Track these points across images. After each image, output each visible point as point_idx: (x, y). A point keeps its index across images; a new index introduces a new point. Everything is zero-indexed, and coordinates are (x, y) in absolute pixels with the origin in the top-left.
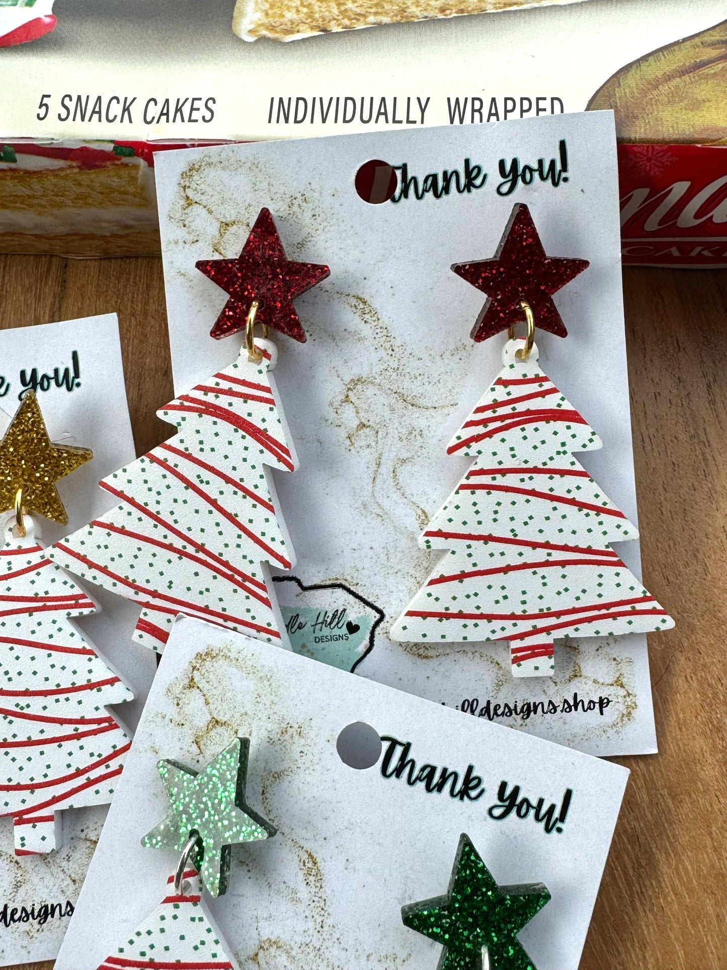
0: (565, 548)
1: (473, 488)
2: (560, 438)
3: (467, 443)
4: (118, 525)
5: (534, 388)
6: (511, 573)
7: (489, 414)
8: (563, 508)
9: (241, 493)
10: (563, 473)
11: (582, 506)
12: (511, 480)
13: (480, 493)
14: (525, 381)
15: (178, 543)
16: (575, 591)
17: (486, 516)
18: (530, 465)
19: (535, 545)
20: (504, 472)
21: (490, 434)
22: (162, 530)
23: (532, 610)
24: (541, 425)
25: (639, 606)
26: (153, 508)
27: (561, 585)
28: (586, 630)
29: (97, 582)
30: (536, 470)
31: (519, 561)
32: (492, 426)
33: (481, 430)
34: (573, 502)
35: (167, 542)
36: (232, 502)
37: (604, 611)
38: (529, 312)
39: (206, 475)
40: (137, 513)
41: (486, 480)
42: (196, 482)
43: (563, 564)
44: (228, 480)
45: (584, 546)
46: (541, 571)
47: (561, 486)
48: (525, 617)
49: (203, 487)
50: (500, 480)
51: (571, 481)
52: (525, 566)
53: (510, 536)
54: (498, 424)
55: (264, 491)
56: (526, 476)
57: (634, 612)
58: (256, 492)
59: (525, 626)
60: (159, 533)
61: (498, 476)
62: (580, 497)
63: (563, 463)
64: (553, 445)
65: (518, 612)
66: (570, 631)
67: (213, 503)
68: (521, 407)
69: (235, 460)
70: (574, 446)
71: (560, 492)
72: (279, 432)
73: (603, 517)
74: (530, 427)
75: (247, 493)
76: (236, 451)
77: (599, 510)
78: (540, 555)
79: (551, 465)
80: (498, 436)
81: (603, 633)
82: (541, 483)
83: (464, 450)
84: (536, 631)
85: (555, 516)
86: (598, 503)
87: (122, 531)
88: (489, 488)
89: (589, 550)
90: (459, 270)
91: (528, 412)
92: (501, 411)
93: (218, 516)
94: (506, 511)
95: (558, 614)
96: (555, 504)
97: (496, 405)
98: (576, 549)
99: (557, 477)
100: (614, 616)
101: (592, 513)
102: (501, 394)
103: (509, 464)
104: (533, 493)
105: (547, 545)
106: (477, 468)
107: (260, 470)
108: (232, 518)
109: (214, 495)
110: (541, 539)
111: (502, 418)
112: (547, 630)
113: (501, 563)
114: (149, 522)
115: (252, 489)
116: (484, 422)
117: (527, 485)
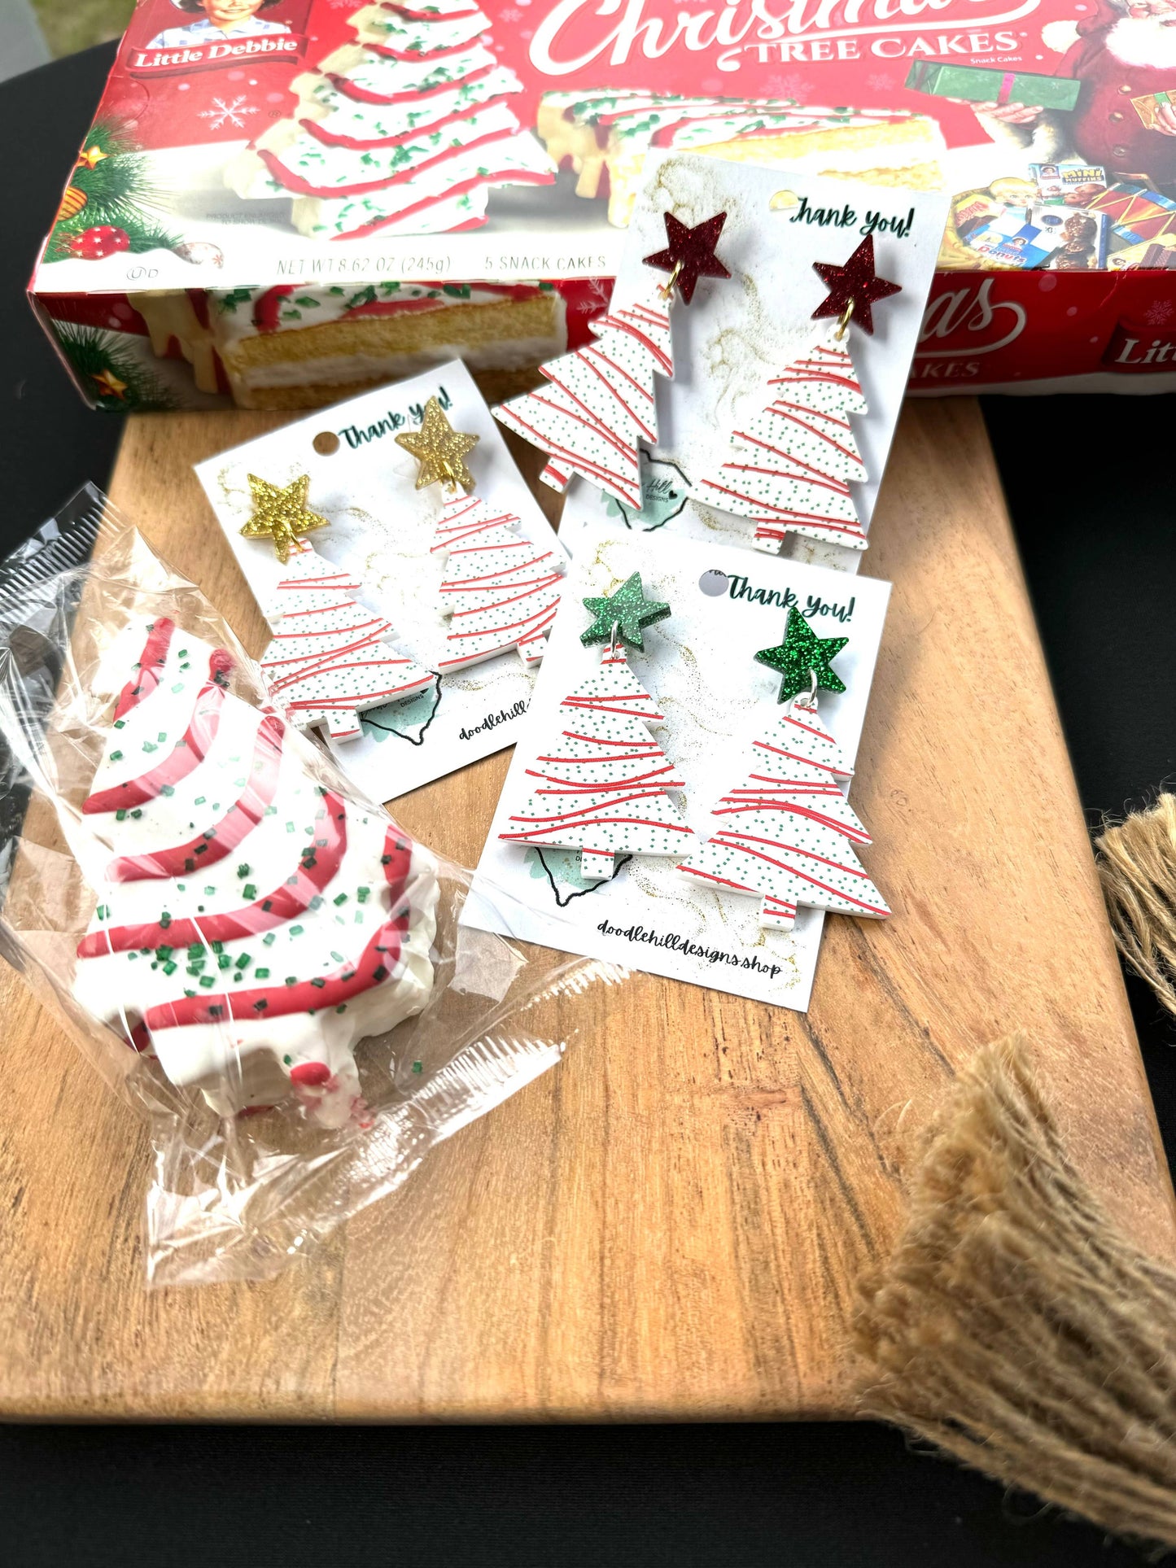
0: (818, 472)
1: (775, 412)
2: (842, 399)
3: (783, 381)
4: (546, 398)
5: (838, 360)
6: (776, 477)
7: (803, 367)
8: (826, 445)
9: (633, 387)
10: (835, 421)
11: (839, 447)
12: (801, 415)
13: (778, 417)
14: (834, 353)
15: (585, 416)
16: (812, 503)
17: (776, 433)
18: (816, 410)
19: (799, 463)
20: (798, 408)
21: (799, 380)
22: (576, 406)
23: (781, 506)
24: (834, 385)
25: (850, 527)
26: (572, 390)
27: (806, 495)
28: (810, 532)
29: (523, 436)
30: (818, 414)
31: (785, 470)
32: (802, 375)
33: (794, 375)
34: (834, 443)
35: (577, 414)
36: (628, 392)
37: (825, 523)
38: (851, 308)
39: (613, 371)
40: (561, 391)
41: (785, 409)
42: (605, 375)
43: (813, 482)
44: (627, 377)
45: (830, 474)
46: (796, 482)
47: (831, 430)
48: (774, 509)
49: (609, 380)
50: (794, 413)
51: (838, 429)
52: (787, 475)
53: (786, 452)
54: (806, 375)
55: (649, 388)
56: (811, 416)
57: (845, 530)
58: (644, 388)
59: (772, 515)
60: (573, 407)
61: (793, 410)
62: (840, 441)
63: (837, 415)
64: (836, 401)
65: (771, 505)
66: (799, 529)
67: (614, 391)
68: (825, 369)
69: (635, 364)
70: (849, 407)
71: (828, 434)
72: (667, 349)
73: (850, 460)
74: (826, 384)
75: (637, 386)
76: (636, 360)
77: (849, 454)
78: (799, 471)
79: (829, 414)
80: (803, 383)
81: (820, 537)
82: (819, 423)
83: (779, 385)
84: (777, 520)
85: (819, 449)
86: (850, 449)
87: (549, 402)
88: (785, 415)
89: (832, 479)
90: (817, 266)
91: (828, 374)
92: (812, 368)
93: (615, 401)
94: (789, 434)
95: (796, 514)
96: (822, 440)
97: (810, 362)
98: (824, 475)
99: (830, 423)
100: (832, 528)
101: (844, 455)
102: (816, 356)
103: (803, 404)
104: (811, 428)
105: (807, 466)
106: (782, 400)
107: (650, 374)
108: (624, 403)
109: (615, 386)
110: (805, 461)
111: (811, 372)
112: (786, 522)
113: (772, 467)
114: (568, 398)
115: (641, 385)
116: (799, 371)
117: (810, 422)
